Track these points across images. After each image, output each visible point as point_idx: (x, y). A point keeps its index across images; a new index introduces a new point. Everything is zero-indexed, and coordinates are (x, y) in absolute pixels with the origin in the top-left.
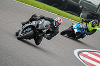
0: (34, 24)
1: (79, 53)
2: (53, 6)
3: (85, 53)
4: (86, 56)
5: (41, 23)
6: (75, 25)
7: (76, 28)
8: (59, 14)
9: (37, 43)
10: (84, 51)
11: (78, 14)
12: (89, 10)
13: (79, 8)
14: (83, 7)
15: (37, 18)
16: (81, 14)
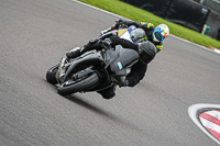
10: (210, 109)
14: (209, 11)
16: (205, 26)
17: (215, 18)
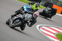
0: (21, 17)
1: (40, 27)
3: (43, 27)
4: (44, 29)
5: (26, 16)
6: (25, 7)
7: (26, 8)
9: (23, 29)
10: (43, 26)
15: (23, 13)
16: (41, 3)
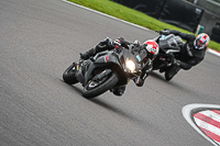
1: (194, 113)
2: (138, 9)
3: (207, 113)
4: (208, 120)
8: (151, 26)
10: (205, 109)
11: (192, 26)
12: (216, 18)
13: (195, 14)
14: (203, 11)
16: (199, 27)
17: (209, 18)
